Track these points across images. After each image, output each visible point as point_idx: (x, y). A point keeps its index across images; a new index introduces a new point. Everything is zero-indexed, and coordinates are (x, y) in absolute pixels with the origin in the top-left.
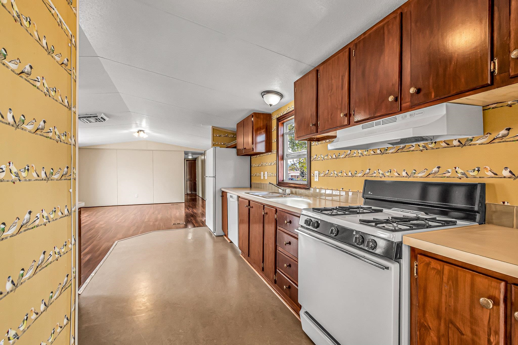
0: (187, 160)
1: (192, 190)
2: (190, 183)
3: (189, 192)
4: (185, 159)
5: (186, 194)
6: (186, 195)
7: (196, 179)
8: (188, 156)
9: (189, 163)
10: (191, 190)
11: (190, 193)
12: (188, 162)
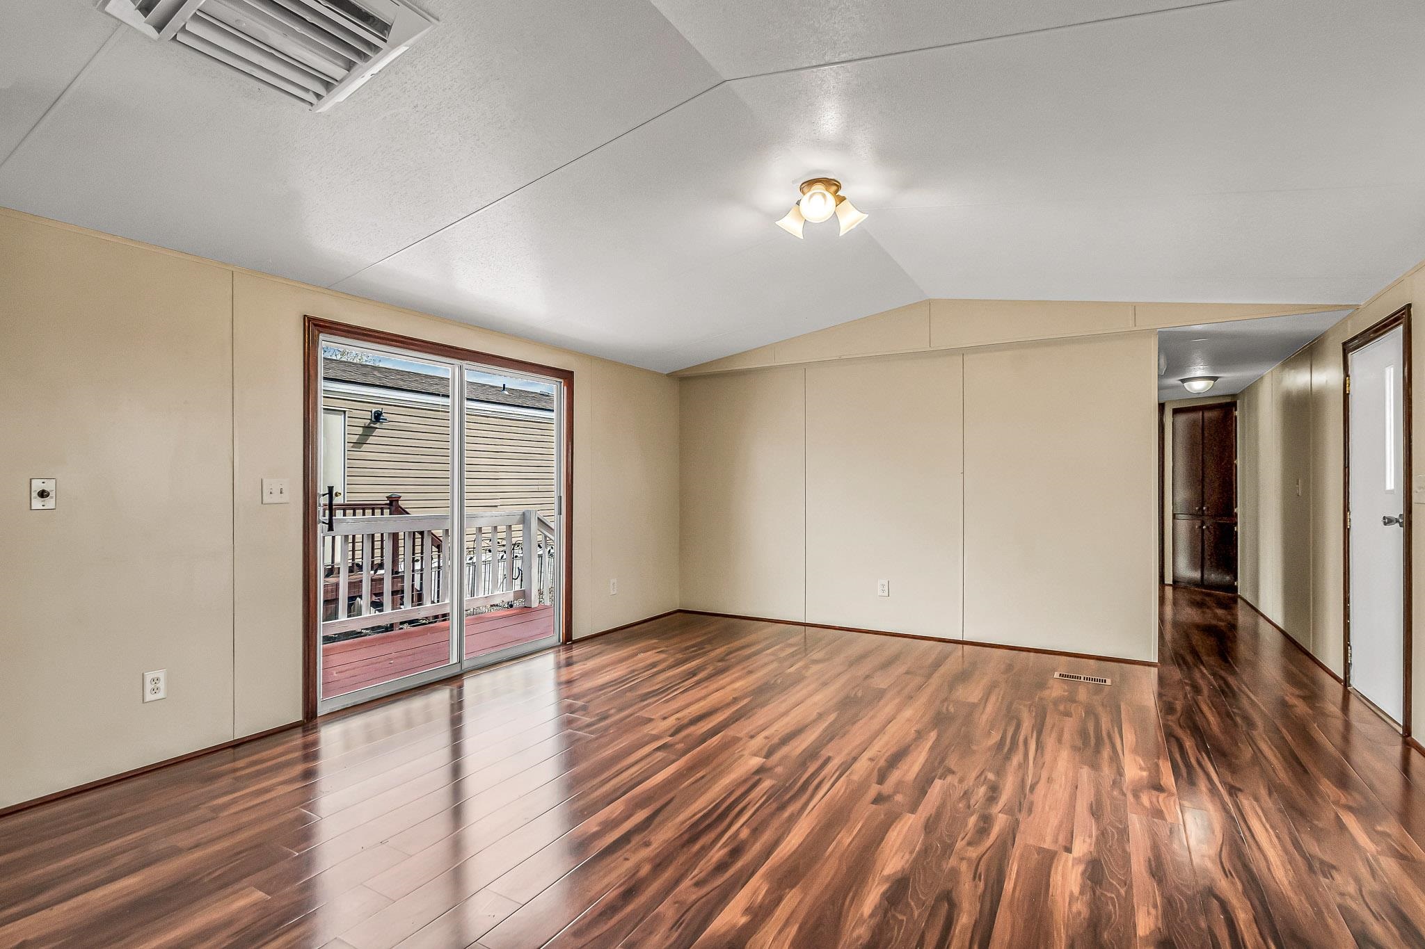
0: (1176, 412)
1: (1207, 563)
2: (1192, 530)
3: (1187, 571)
4: (1162, 407)
5: (1169, 580)
6: (1169, 592)
7: (1238, 510)
8: (1183, 381)
9: (1193, 424)
10: (1199, 561)
11: (1197, 575)
12: (1182, 418)
